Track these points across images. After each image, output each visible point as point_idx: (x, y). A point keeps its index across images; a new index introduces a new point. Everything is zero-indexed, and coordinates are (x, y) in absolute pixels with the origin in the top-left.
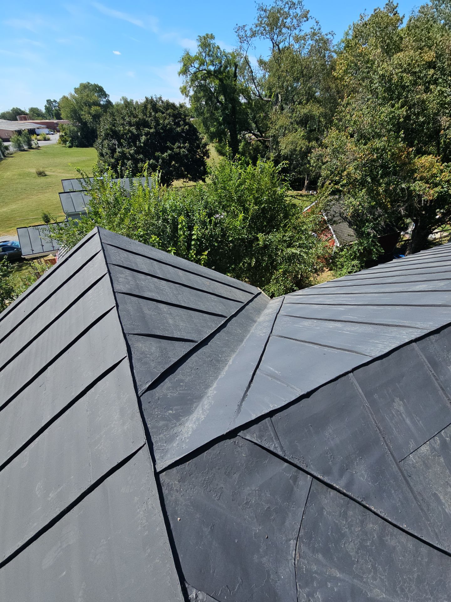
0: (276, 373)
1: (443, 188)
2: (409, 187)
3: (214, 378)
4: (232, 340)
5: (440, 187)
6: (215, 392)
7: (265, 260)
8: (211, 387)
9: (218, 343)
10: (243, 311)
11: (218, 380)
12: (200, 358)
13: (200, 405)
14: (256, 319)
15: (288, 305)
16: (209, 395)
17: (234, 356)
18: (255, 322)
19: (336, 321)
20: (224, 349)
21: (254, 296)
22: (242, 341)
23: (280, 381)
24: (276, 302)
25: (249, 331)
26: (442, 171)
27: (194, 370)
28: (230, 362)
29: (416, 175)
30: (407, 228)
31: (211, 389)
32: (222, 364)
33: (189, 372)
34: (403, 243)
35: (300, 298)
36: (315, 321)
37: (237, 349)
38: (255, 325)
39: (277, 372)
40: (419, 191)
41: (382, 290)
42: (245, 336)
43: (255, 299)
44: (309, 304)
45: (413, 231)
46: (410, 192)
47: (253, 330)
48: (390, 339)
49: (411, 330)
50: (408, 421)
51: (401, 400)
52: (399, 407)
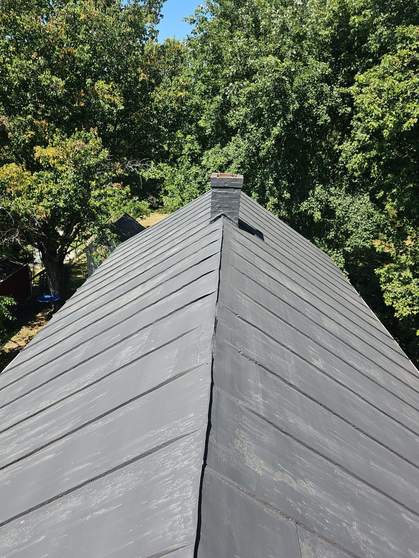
30: (32, 258)
34: (37, 278)
48: (174, 479)
49: (183, 443)
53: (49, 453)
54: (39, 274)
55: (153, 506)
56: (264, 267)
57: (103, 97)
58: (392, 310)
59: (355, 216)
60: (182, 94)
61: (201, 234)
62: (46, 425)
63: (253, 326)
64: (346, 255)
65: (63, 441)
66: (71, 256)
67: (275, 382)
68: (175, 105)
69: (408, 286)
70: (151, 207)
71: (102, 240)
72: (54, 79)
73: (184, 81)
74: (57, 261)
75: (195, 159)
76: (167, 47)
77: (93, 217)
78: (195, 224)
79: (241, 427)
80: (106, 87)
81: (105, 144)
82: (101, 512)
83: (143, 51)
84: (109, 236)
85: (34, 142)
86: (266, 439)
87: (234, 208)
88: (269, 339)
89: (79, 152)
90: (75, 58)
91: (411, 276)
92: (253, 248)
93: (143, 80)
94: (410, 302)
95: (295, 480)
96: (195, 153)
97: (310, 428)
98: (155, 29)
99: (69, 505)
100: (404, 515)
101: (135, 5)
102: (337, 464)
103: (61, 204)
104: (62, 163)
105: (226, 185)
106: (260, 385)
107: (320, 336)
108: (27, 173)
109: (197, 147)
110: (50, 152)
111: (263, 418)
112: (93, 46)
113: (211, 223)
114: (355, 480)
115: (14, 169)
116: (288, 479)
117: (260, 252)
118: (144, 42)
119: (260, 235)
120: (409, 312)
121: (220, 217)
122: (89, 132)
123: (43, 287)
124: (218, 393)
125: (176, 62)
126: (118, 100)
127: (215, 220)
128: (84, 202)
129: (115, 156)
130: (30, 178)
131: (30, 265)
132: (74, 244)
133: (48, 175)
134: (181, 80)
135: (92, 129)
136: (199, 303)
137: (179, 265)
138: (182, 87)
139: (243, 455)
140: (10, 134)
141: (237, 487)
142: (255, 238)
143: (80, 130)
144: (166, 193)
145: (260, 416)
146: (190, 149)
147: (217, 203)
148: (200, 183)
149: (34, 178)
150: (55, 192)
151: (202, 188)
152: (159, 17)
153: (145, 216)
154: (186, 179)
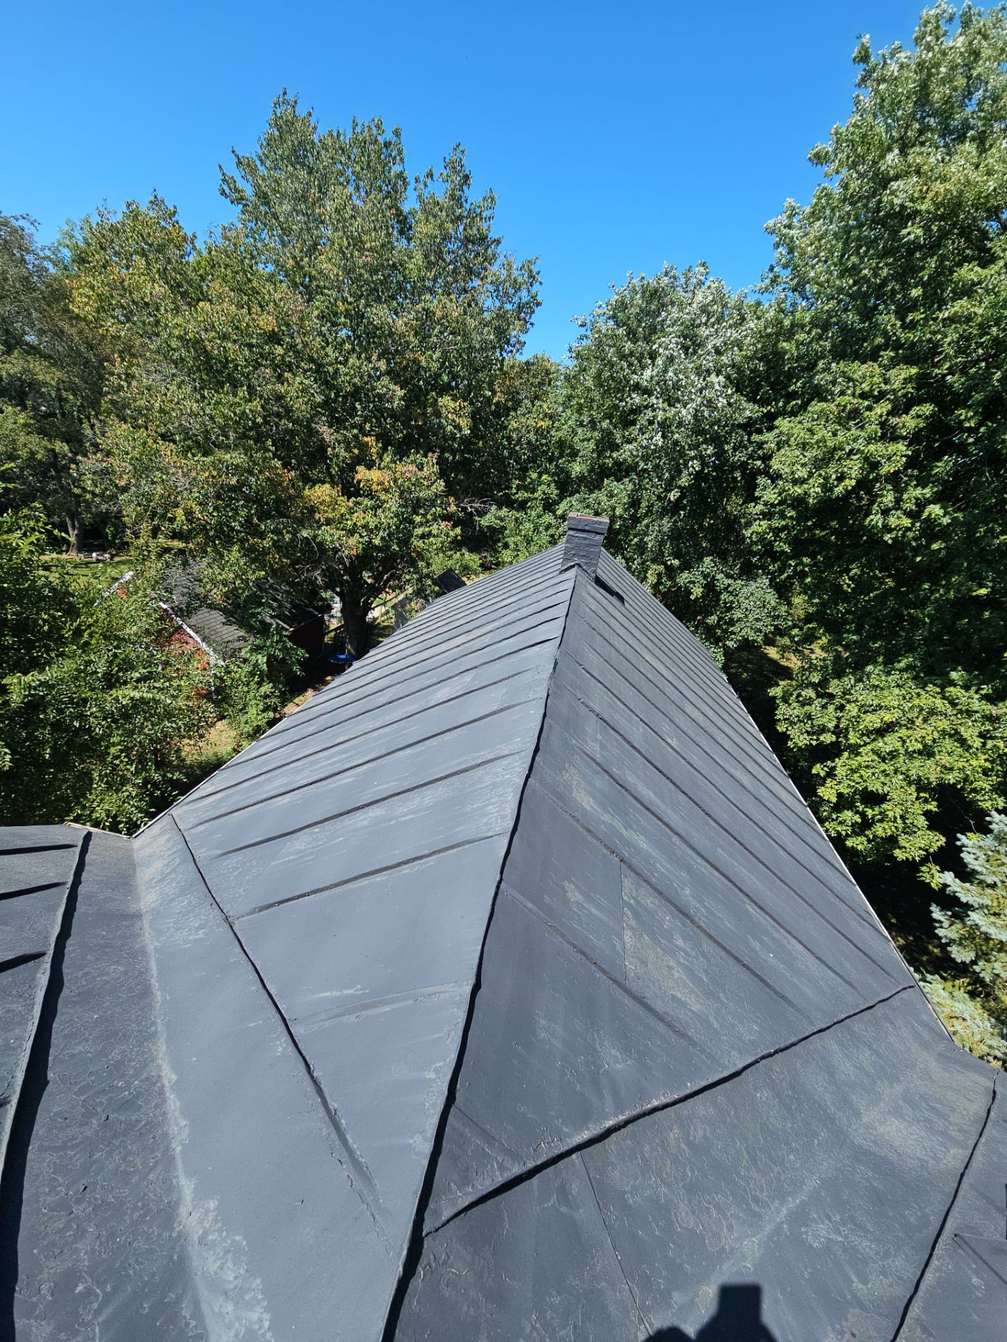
0: (351, 995)
1: (361, 537)
2: (315, 536)
3: (160, 1167)
4: (118, 1010)
5: (357, 536)
6: (212, 1204)
7: (43, 743)
8: (177, 1203)
9: (79, 1048)
10: (81, 907)
11: (179, 1163)
12: (64, 1147)
13: (204, 1293)
14: (133, 908)
15: (201, 828)
16: (196, 1233)
17: (161, 1048)
18: (137, 916)
19: (363, 807)
20: (115, 1054)
21: (78, 850)
22: (146, 992)
23: (384, 1003)
24: (155, 838)
25: (143, 951)
26: (351, 513)
27: (78, 1202)
28: (169, 1076)
29: (317, 516)
30: (330, 608)
31: (183, 1211)
32: (147, 1102)
33: (67, 1227)
34: (332, 634)
35: (219, 801)
36: (316, 829)
37: (153, 1024)
38: (146, 923)
39: (351, 991)
40: (332, 542)
41: (388, 719)
42: (144, 973)
43: (88, 858)
44: (261, 802)
45: (342, 611)
46: (320, 544)
47: (150, 940)
48: (492, 790)
49: (505, 762)
50: (594, 910)
51: (570, 882)
52: (575, 895)
53: (348, 778)
54: (335, 630)
55: (468, 808)
56: (622, 632)
57: (447, 417)
58: (785, 737)
59: (747, 601)
60: (544, 424)
61: (547, 584)
62: (344, 756)
63: (599, 682)
64: (728, 653)
65: (365, 767)
66: (375, 613)
67: (617, 740)
68: (532, 437)
69: (807, 708)
70: (482, 565)
71: (420, 593)
72: (392, 386)
73: (549, 409)
74: (359, 614)
75: (549, 506)
76: (533, 364)
77: (413, 563)
78: (540, 575)
79: (571, 763)
80: (452, 404)
81: (443, 474)
82: (408, 818)
83: (502, 365)
84: (428, 588)
85: (358, 460)
86: (598, 784)
87: (592, 559)
88: (616, 700)
89: (409, 479)
90: (420, 367)
91: (813, 695)
92: (610, 608)
93: (498, 402)
94: (809, 729)
95: (626, 829)
96: (550, 498)
97: (652, 795)
98: (522, 339)
99: (371, 814)
100: (748, 907)
101: (500, 308)
102: (677, 834)
103: (377, 542)
104: (386, 491)
105: (587, 528)
106: (599, 737)
107: (679, 719)
108: (342, 498)
109: (554, 492)
110: (374, 475)
111: (598, 764)
112: (445, 355)
113: (561, 573)
114: (695, 856)
115: (328, 492)
116: (619, 825)
117: (618, 615)
118: (505, 355)
119: (621, 599)
120: (806, 742)
121: (573, 566)
122: (426, 457)
123: (338, 645)
124: (550, 725)
125: (541, 384)
126: (465, 423)
127: (566, 570)
128: (405, 542)
129: (450, 490)
130: (345, 504)
131: (326, 617)
132: (383, 596)
133: (367, 502)
134: (545, 406)
135: (430, 454)
136: (537, 648)
137: (516, 614)
138: (546, 415)
139: (571, 786)
140: (329, 449)
141: (561, 808)
142: (614, 600)
143: (418, 452)
144: (506, 546)
145: (594, 761)
146: (544, 493)
147: (572, 549)
148: (552, 536)
149: (351, 504)
150: (372, 526)
151: (553, 541)
152: (528, 326)
153: (473, 577)
154: (536, 529)
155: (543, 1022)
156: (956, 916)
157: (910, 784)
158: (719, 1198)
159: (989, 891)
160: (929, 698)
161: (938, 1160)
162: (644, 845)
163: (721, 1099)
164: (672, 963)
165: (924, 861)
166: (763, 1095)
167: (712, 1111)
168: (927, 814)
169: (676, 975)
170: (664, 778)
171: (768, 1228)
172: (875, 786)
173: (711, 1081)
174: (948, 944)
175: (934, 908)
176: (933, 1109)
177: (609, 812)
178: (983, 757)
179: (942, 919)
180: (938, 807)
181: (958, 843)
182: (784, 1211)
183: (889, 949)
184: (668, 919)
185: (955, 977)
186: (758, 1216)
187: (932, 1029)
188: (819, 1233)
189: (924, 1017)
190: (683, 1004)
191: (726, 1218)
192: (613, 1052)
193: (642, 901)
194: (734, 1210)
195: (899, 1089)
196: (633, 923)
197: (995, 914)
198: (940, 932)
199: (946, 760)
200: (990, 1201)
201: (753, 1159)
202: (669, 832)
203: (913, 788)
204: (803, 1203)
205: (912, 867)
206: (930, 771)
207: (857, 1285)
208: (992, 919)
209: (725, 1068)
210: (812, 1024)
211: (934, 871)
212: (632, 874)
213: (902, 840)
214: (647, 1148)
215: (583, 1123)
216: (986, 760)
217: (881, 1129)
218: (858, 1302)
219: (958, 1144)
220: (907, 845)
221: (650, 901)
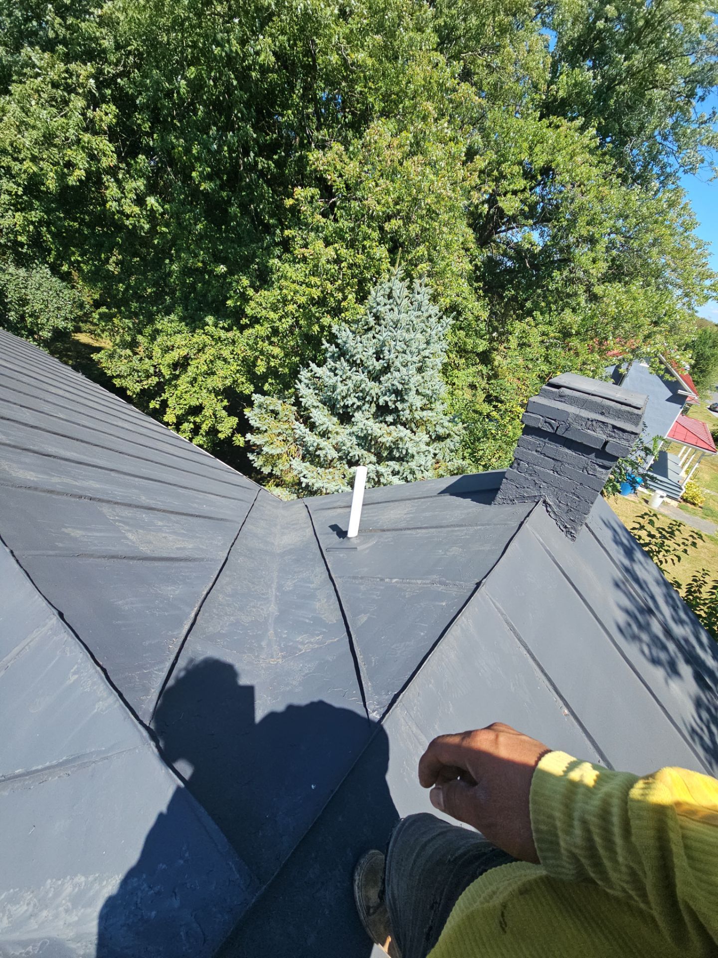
50: (98, 534)
51: (66, 527)
52: (78, 533)
95: (76, 481)
102: (111, 470)
107: (51, 398)
114: (132, 478)
116: (69, 481)
139: (5, 470)
141: (12, 486)
155: (120, 602)
156: (258, 454)
157: (211, 392)
158: (252, 604)
159: (266, 434)
160: (199, 338)
161: (305, 536)
162: (97, 485)
163: (228, 573)
164: (164, 535)
165: (233, 434)
166: (241, 560)
167: (227, 579)
168: (225, 408)
169: (171, 538)
170: (75, 441)
171: (273, 599)
172: (194, 403)
173: (219, 568)
174: (260, 469)
175: (249, 455)
176: (293, 524)
177: (54, 476)
178: (235, 364)
179: (254, 458)
180: (228, 402)
181: (246, 417)
182: (274, 590)
183: (245, 480)
184: (145, 516)
185: (268, 482)
186: (268, 598)
187: (274, 501)
188: (289, 585)
189: (270, 498)
190: (183, 549)
191: (258, 607)
192: (169, 588)
193: (123, 515)
194: (259, 603)
195: (278, 527)
196: (127, 528)
197: (272, 443)
198: (255, 465)
199: (221, 373)
200: (328, 534)
201: (253, 583)
202: (106, 472)
203: (213, 395)
204: (277, 582)
205: (229, 440)
206: (216, 382)
207: (312, 586)
208: (271, 446)
209: (220, 560)
210: (239, 523)
211: (239, 438)
212: (104, 504)
213: (219, 427)
214: (215, 611)
215: (181, 625)
216: (237, 365)
217: (283, 543)
218: (317, 589)
219: (308, 527)
220: (223, 429)
221: (127, 513)
